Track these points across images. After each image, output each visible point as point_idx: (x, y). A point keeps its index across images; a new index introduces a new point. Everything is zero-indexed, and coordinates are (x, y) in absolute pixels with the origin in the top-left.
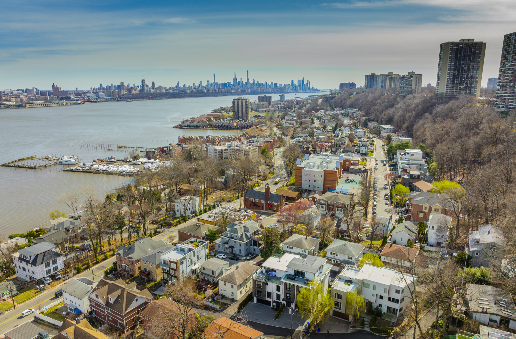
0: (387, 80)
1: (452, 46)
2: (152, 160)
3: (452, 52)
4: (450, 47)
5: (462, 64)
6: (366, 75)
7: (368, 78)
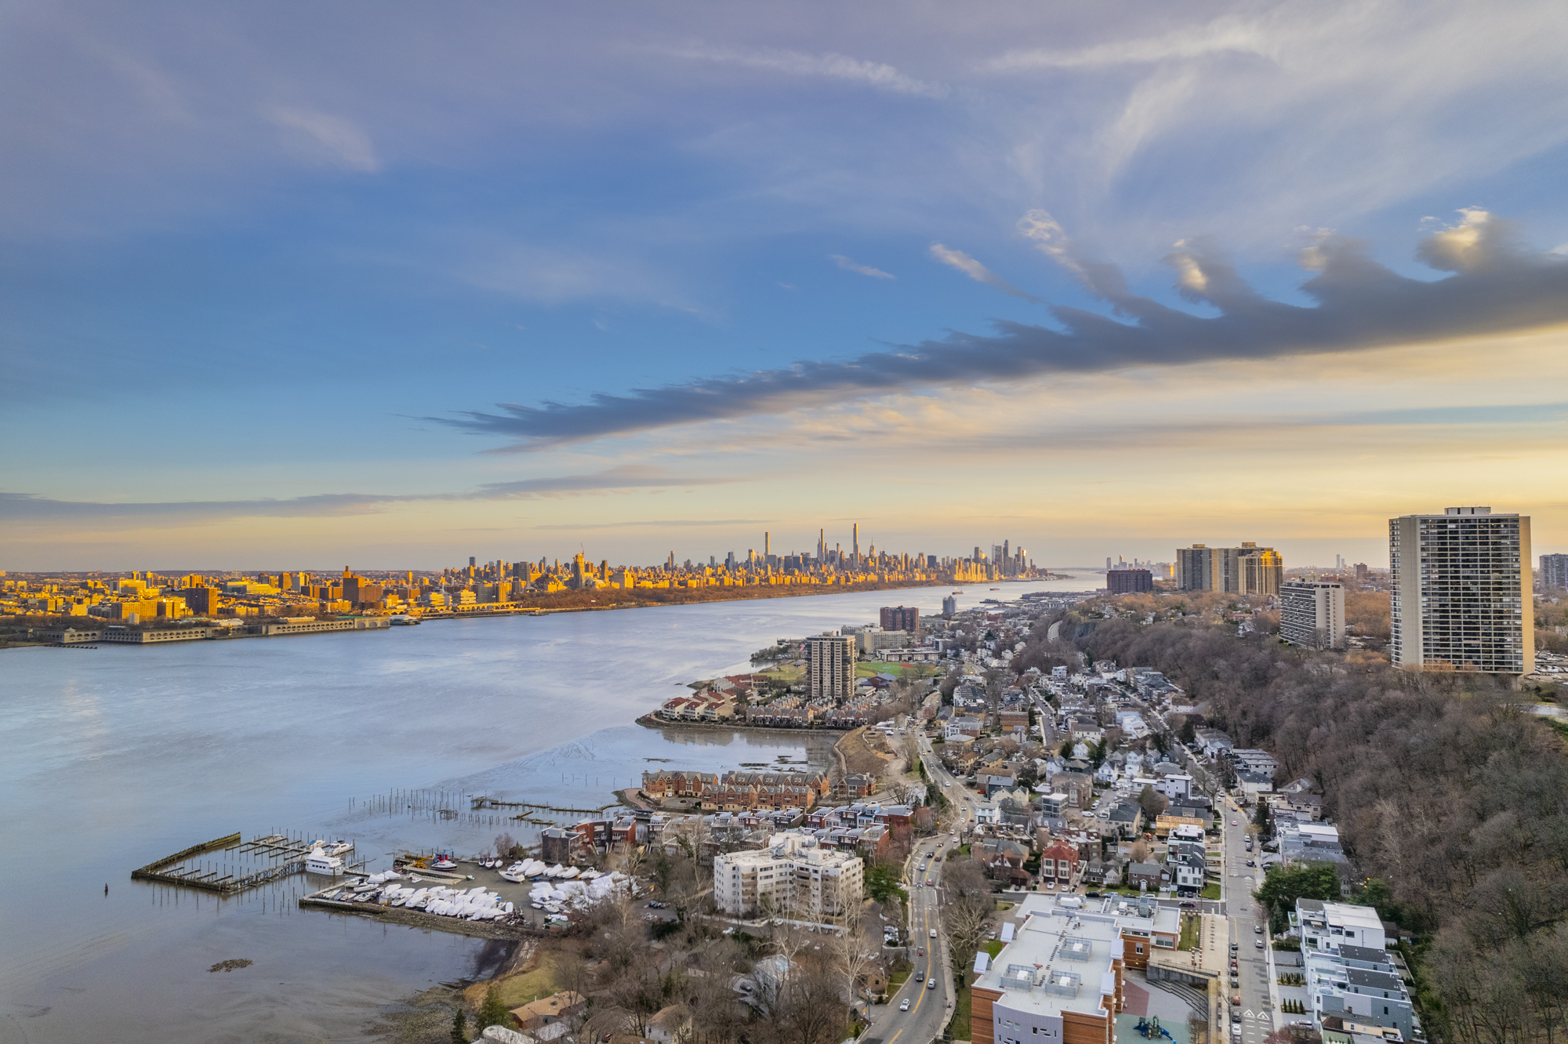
0: (1240, 566)
1: (1424, 526)
2: (557, 870)
3: (1428, 544)
4: (1419, 532)
5: (1464, 577)
6: (1178, 550)
7: (1184, 557)
